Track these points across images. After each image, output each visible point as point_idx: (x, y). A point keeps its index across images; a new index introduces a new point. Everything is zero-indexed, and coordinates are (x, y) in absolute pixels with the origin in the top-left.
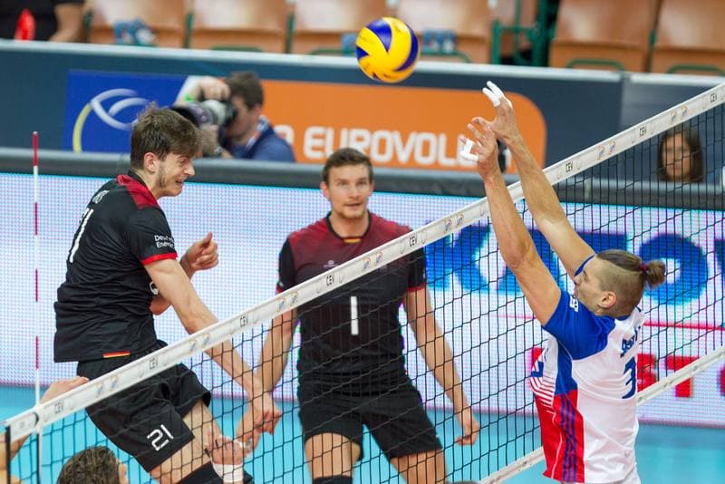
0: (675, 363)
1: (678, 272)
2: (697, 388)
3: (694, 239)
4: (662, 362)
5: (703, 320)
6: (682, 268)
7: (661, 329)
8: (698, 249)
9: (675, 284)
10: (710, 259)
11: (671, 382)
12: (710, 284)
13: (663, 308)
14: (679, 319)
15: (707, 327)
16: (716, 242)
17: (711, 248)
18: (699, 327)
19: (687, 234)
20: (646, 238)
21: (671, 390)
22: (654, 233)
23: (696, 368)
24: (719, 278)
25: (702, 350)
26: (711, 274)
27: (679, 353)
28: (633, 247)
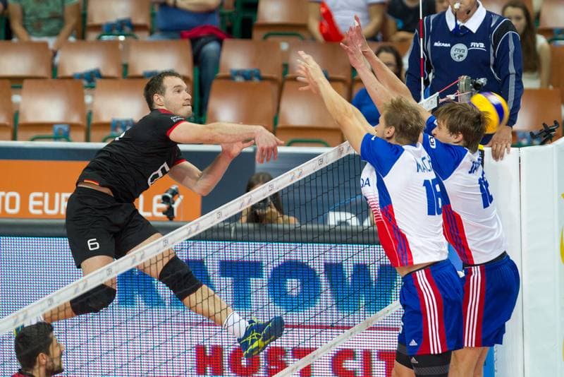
0: (299, 353)
1: (299, 288)
2: (314, 371)
3: (310, 264)
4: (290, 353)
5: (318, 322)
6: (302, 285)
8: (313, 271)
9: (298, 297)
10: (323, 278)
11: (297, 368)
12: (323, 296)
13: (289, 314)
14: (301, 322)
15: (321, 327)
16: (326, 265)
17: (322, 270)
18: (315, 327)
19: (305, 261)
20: (276, 264)
21: (297, 373)
22: (281, 261)
23: (314, 356)
24: (329, 292)
25: (318, 344)
26: (323, 289)
27: (302, 346)
28: (267, 272)
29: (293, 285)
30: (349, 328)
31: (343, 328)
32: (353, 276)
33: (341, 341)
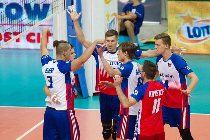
0: (16, 34)
1: (16, 12)
2: (21, 40)
3: (20, 4)
4: (13, 34)
5: (22, 23)
6: (17, 11)
7: (12, 26)
8: (21, 6)
9: (15, 15)
10: (24, 8)
11: (15, 39)
12: (24, 14)
13: (12, 21)
14: (16, 23)
15: (23, 25)
16: (25, 4)
17: (24, 6)
18: (21, 25)
19: (18, 3)
20: (8, 4)
21: (15, 41)
22: (10, 2)
23: (21, 35)
24: (26, 13)
25: (22, 30)
26: (24, 12)
27: (17, 32)
28: (5, 6)
29: (13, 11)
30: (33, 25)
31: (31, 25)
32: (34, 8)
33: (30, 30)
